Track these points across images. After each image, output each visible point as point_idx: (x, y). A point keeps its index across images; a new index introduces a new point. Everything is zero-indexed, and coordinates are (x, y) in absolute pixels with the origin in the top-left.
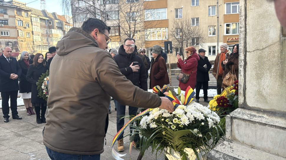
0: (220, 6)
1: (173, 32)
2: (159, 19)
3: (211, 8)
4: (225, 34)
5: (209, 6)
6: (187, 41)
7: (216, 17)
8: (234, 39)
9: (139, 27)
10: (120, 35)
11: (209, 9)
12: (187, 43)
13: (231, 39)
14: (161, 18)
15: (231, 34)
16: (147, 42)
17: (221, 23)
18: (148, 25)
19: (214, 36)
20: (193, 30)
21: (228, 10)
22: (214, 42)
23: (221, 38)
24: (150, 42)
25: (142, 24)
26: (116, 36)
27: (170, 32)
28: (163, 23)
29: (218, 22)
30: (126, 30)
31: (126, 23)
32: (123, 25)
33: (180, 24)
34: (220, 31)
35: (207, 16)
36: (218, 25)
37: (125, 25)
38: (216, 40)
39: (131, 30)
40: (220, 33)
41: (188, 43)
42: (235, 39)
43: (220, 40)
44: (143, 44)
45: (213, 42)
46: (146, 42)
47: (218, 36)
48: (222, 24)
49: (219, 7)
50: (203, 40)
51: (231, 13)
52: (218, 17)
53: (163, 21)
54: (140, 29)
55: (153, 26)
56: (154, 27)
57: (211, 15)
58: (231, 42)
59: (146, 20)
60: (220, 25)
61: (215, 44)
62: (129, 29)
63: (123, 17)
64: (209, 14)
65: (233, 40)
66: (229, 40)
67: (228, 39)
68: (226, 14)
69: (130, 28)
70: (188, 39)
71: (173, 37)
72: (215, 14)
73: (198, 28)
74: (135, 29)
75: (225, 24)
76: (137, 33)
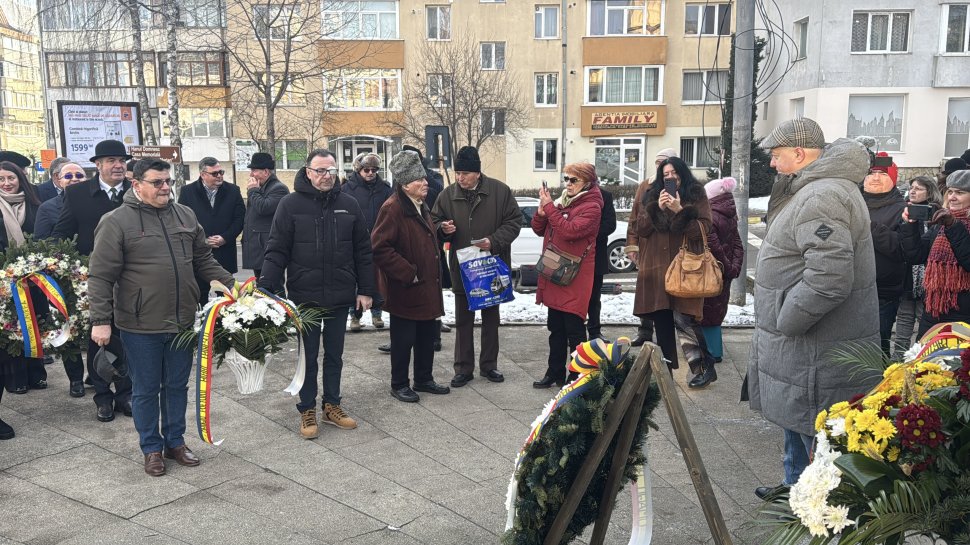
0: (570, 6)
1: (424, 86)
2: (375, 39)
3: (542, 11)
4: (586, 102)
5: (537, 7)
6: (470, 121)
7: (560, 44)
8: (613, 118)
9: (301, 60)
10: (225, 84)
11: (538, 16)
12: (470, 127)
13: (604, 118)
14: (379, 33)
15: (603, 103)
16: (334, 117)
17: (573, 66)
18: (336, 56)
19: (551, 105)
20: (488, 83)
21: (597, 25)
22: (553, 127)
23: (574, 115)
24: (342, 117)
25: (313, 53)
26: (209, 86)
27: (413, 88)
28: (388, 54)
29: (565, 61)
30: (252, 70)
31: (253, 44)
32: (245, 51)
33: (445, 60)
34: (570, 91)
35: (532, 37)
36: (564, 71)
37: (251, 52)
38: (559, 120)
39: (272, 70)
40: (569, 98)
41: (473, 125)
42: (617, 118)
43: (569, 121)
44: (317, 123)
45: (549, 127)
46: (328, 117)
47: (565, 106)
48: (577, 70)
49: (568, 11)
50: (522, 121)
51: (606, 35)
52: (564, 45)
53: (386, 46)
54: (305, 68)
55: (352, 61)
56: (356, 65)
57: (543, 37)
58: (603, 128)
59: (325, 38)
60: (572, 73)
61: (556, 134)
62: (264, 66)
63: (244, 23)
64: (538, 35)
65: (610, 121)
66: (598, 123)
67: (596, 120)
68: (588, 35)
69: (269, 64)
70: (473, 113)
71: (424, 105)
72: (555, 35)
73: (503, 78)
74: (287, 66)
75: (587, 69)
76: (292, 81)
